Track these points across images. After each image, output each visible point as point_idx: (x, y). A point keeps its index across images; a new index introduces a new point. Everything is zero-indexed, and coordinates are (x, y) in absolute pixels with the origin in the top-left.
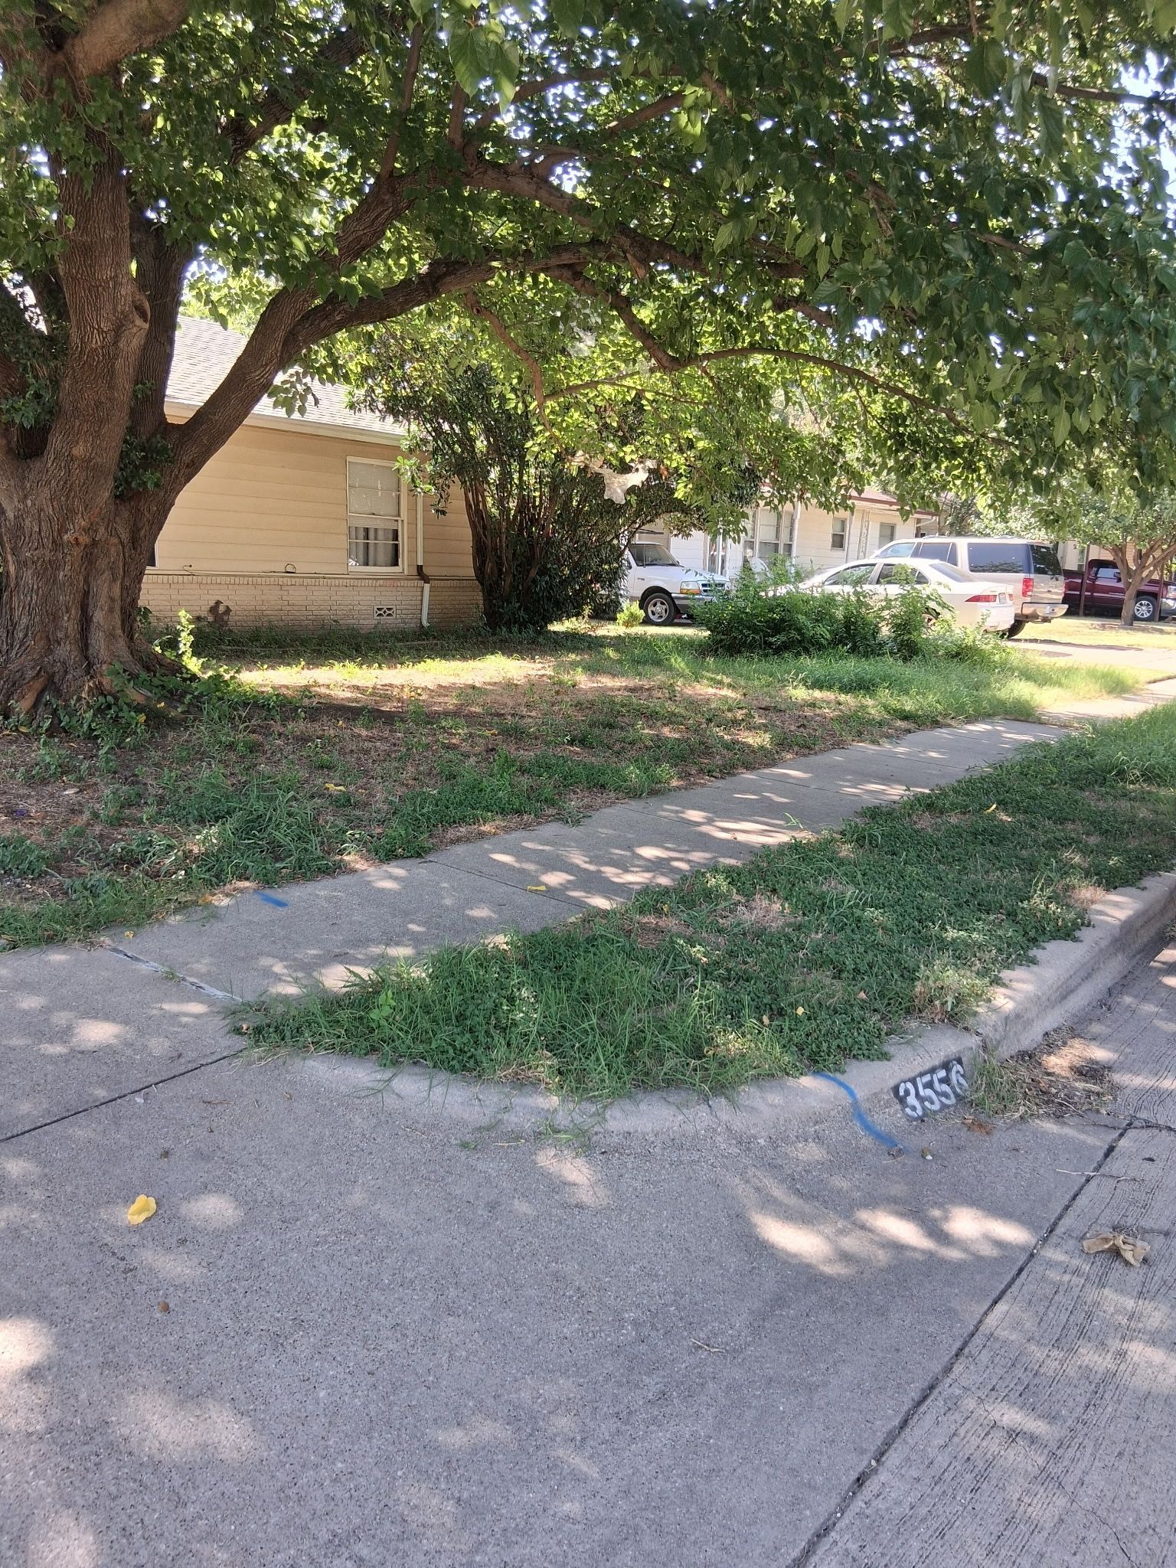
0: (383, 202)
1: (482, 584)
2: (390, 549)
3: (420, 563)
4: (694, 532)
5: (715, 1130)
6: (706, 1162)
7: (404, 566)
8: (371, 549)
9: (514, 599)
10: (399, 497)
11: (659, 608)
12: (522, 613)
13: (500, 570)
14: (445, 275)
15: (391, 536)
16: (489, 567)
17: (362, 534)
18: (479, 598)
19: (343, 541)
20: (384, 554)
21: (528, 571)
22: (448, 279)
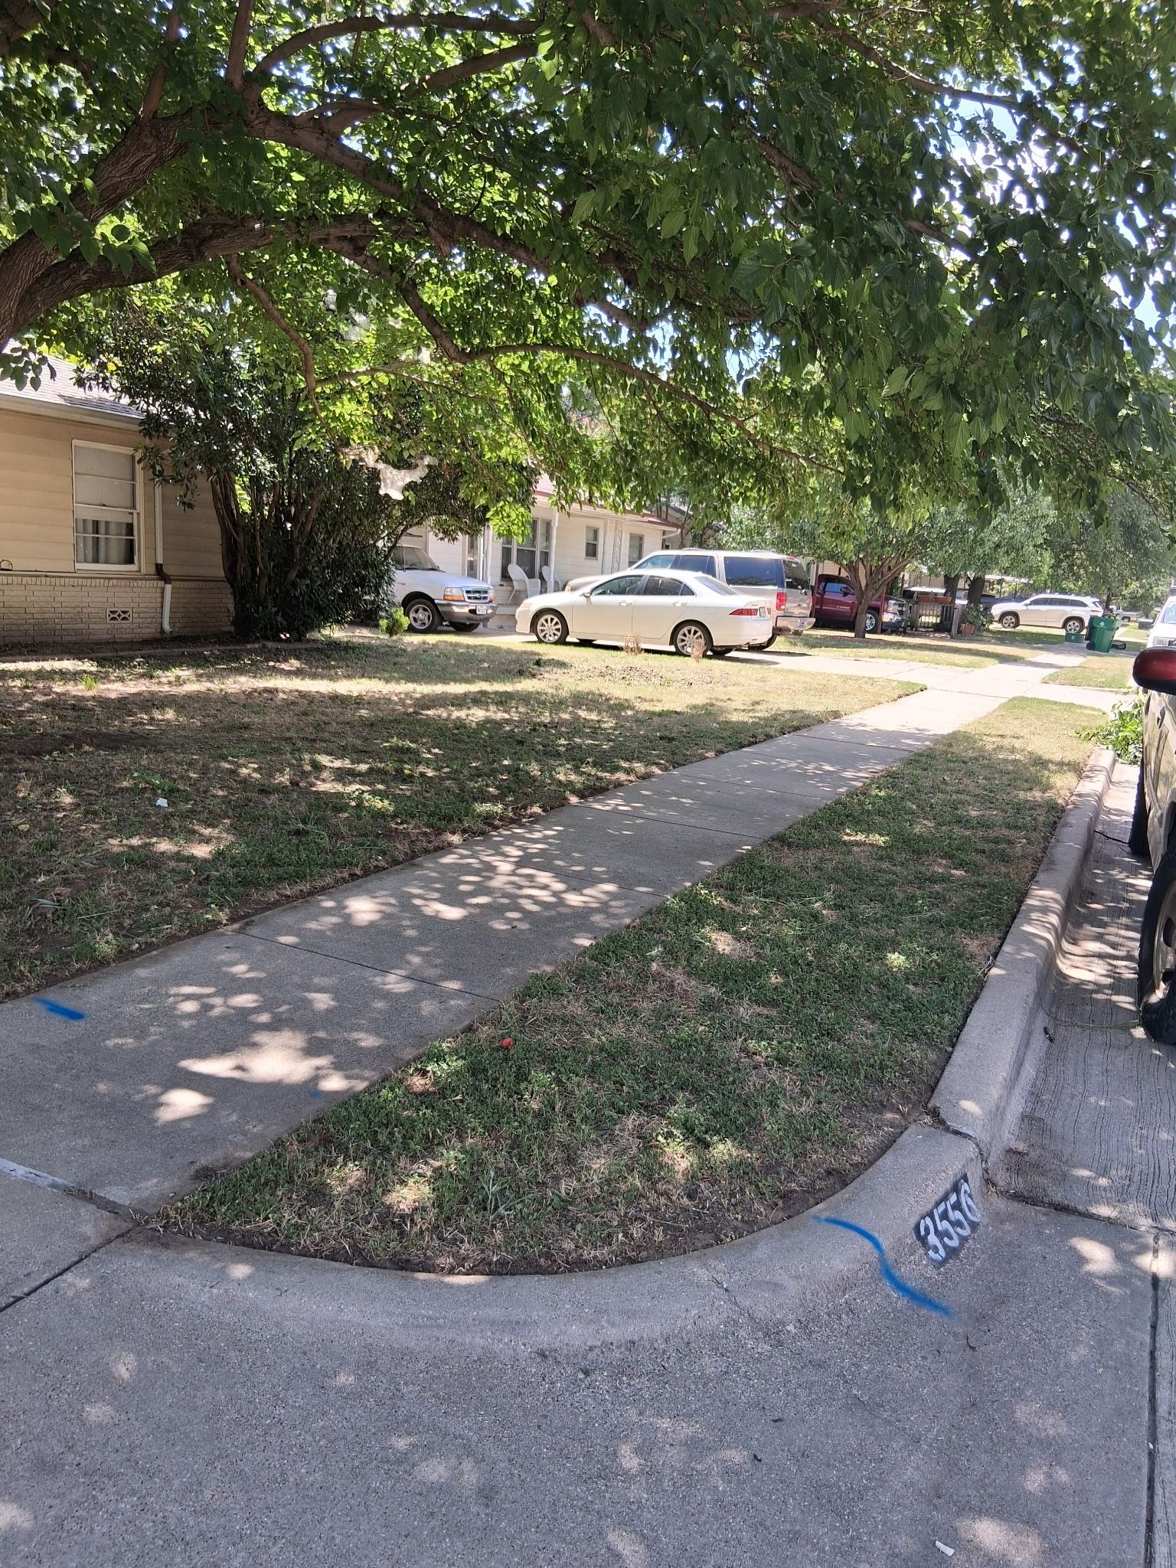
0: (144, 147)
1: (232, 586)
2: (123, 545)
3: (160, 561)
4: (460, 536)
5: (736, 1322)
6: (737, 1371)
7: (143, 562)
8: (102, 544)
9: (270, 604)
10: (133, 487)
11: (421, 615)
12: (279, 618)
13: (254, 572)
14: (211, 237)
15: (124, 531)
16: (242, 567)
17: (90, 527)
18: (230, 603)
19: (68, 535)
20: (116, 548)
21: (287, 573)
22: (215, 242)
